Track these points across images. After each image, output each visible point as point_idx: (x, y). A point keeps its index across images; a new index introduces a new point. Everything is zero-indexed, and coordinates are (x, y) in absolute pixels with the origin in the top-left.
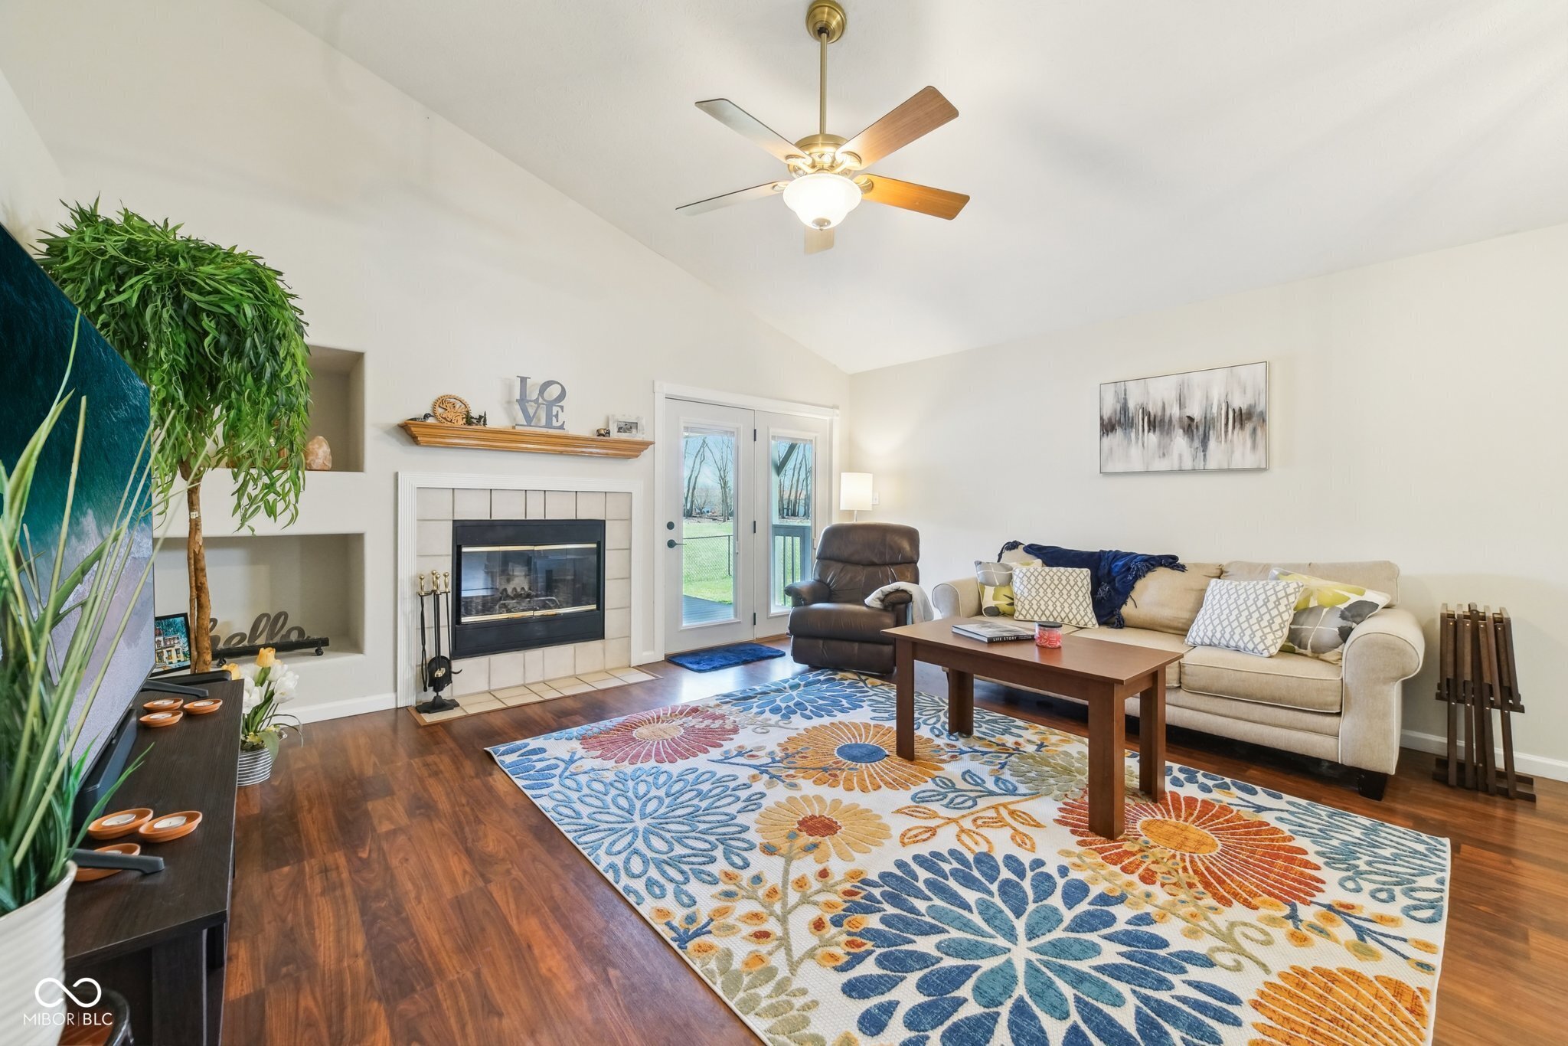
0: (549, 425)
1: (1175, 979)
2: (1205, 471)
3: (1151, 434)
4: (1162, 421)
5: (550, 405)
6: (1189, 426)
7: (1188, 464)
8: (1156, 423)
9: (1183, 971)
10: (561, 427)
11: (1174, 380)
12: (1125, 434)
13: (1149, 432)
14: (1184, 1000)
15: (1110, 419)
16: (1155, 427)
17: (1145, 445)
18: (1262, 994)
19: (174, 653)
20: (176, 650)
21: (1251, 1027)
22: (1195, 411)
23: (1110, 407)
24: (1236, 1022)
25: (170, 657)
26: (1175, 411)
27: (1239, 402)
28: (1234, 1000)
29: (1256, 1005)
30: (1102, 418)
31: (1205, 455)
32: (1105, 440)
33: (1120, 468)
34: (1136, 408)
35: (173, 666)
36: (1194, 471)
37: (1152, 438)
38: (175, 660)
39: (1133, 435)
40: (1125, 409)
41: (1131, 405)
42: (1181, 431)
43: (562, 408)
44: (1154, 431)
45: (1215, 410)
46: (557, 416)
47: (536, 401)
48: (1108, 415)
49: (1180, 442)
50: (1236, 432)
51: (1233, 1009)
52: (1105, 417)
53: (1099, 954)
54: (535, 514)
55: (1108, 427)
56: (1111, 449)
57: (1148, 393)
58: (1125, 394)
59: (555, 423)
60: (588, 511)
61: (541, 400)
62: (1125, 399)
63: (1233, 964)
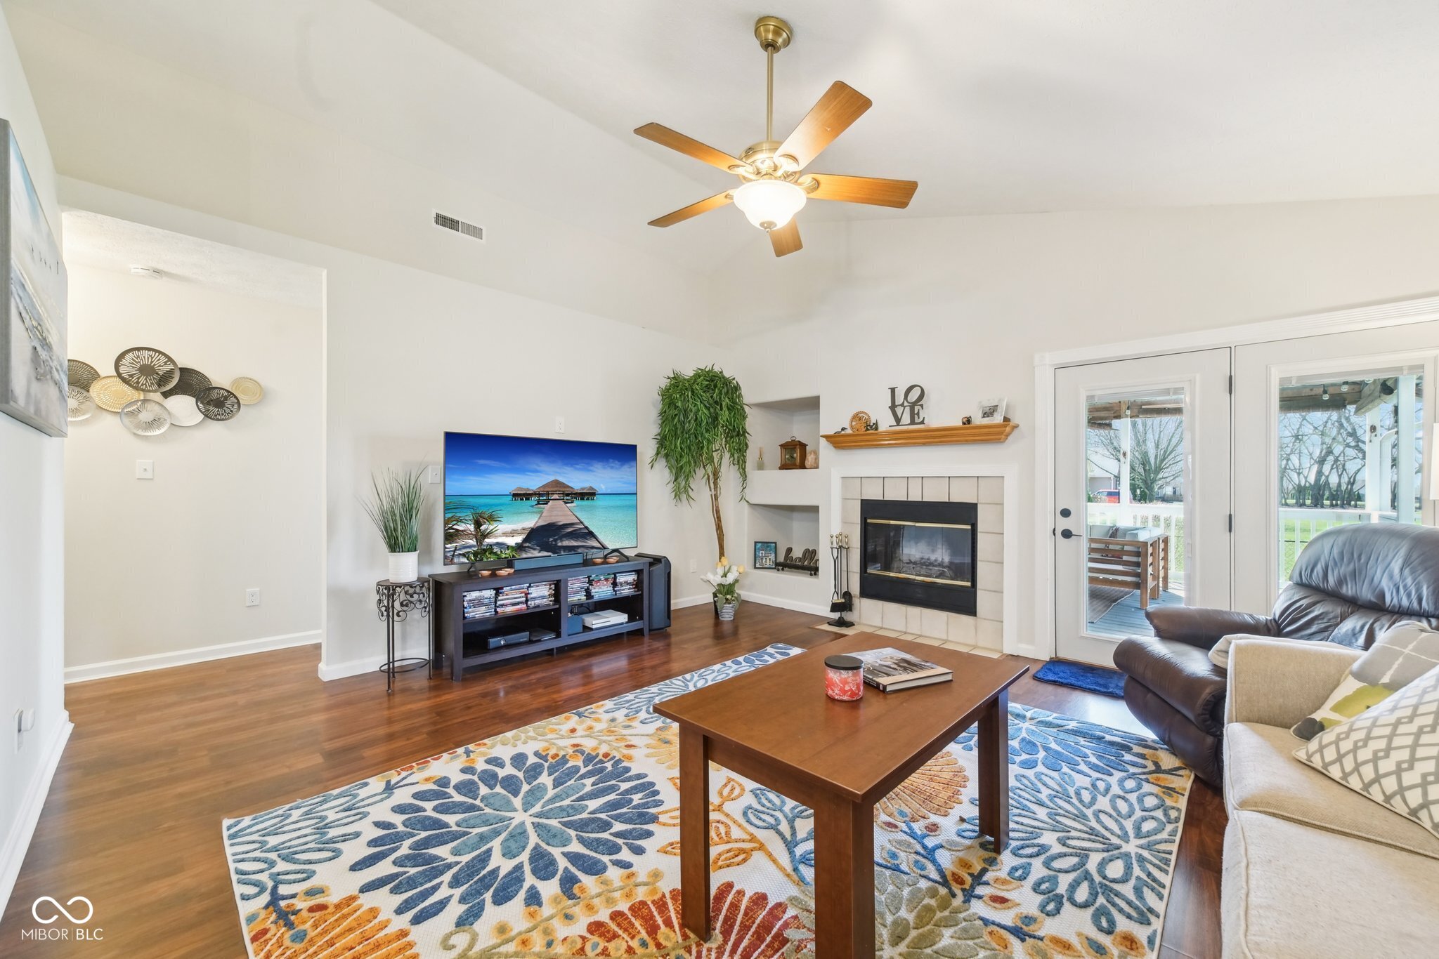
0: (913, 422)
1: (458, 892)
5: (913, 405)
9: (463, 900)
10: (922, 423)
14: (435, 889)
18: (410, 945)
19: (768, 560)
20: (770, 559)
21: (390, 917)
24: (400, 911)
25: (766, 562)
28: (417, 920)
29: (403, 934)
35: (766, 566)
38: (768, 564)
43: (922, 406)
46: (918, 414)
47: (902, 405)
51: (410, 915)
53: (504, 855)
54: (915, 496)
59: (917, 420)
60: (960, 495)
61: (906, 404)
63: (451, 942)
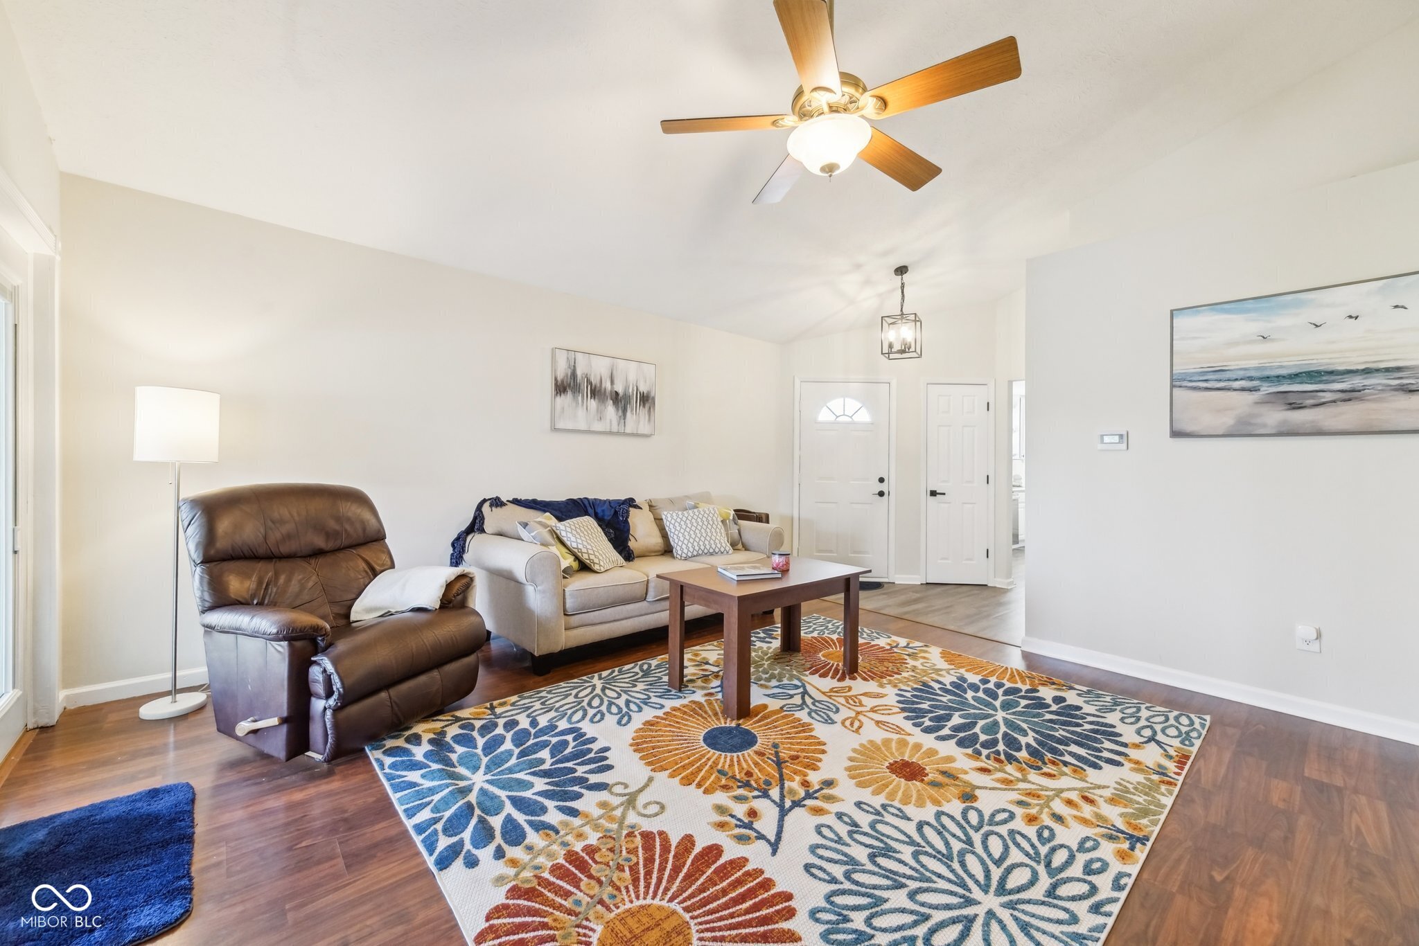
2: (625, 434)
3: (592, 400)
4: (600, 391)
6: (616, 398)
7: (615, 429)
8: (596, 392)
11: (607, 361)
12: (574, 396)
13: (591, 398)
15: (562, 381)
16: (595, 395)
17: (589, 408)
22: (619, 388)
23: (562, 371)
26: (607, 385)
27: (643, 388)
30: (556, 379)
31: (625, 422)
32: (558, 399)
33: (570, 427)
34: (582, 377)
36: (618, 434)
37: (593, 404)
39: (580, 398)
40: (574, 374)
41: (579, 373)
42: (611, 401)
44: (594, 398)
45: (631, 390)
48: (562, 377)
49: (610, 409)
50: (641, 407)
52: (559, 379)
55: (561, 388)
56: (563, 408)
57: (591, 366)
58: (575, 363)
62: (574, 366)
